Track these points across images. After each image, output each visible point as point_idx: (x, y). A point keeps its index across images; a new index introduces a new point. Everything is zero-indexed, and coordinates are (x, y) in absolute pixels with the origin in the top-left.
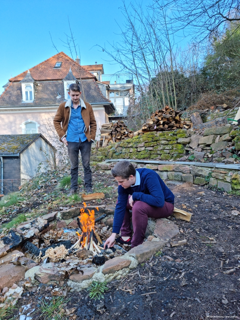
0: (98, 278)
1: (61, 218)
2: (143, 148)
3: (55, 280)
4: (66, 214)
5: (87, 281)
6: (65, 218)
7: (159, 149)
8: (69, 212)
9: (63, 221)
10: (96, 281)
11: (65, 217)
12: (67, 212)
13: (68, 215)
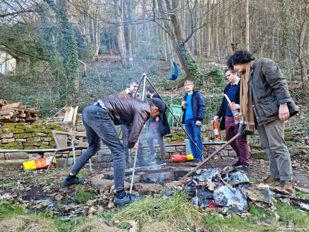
7: (36, 141)
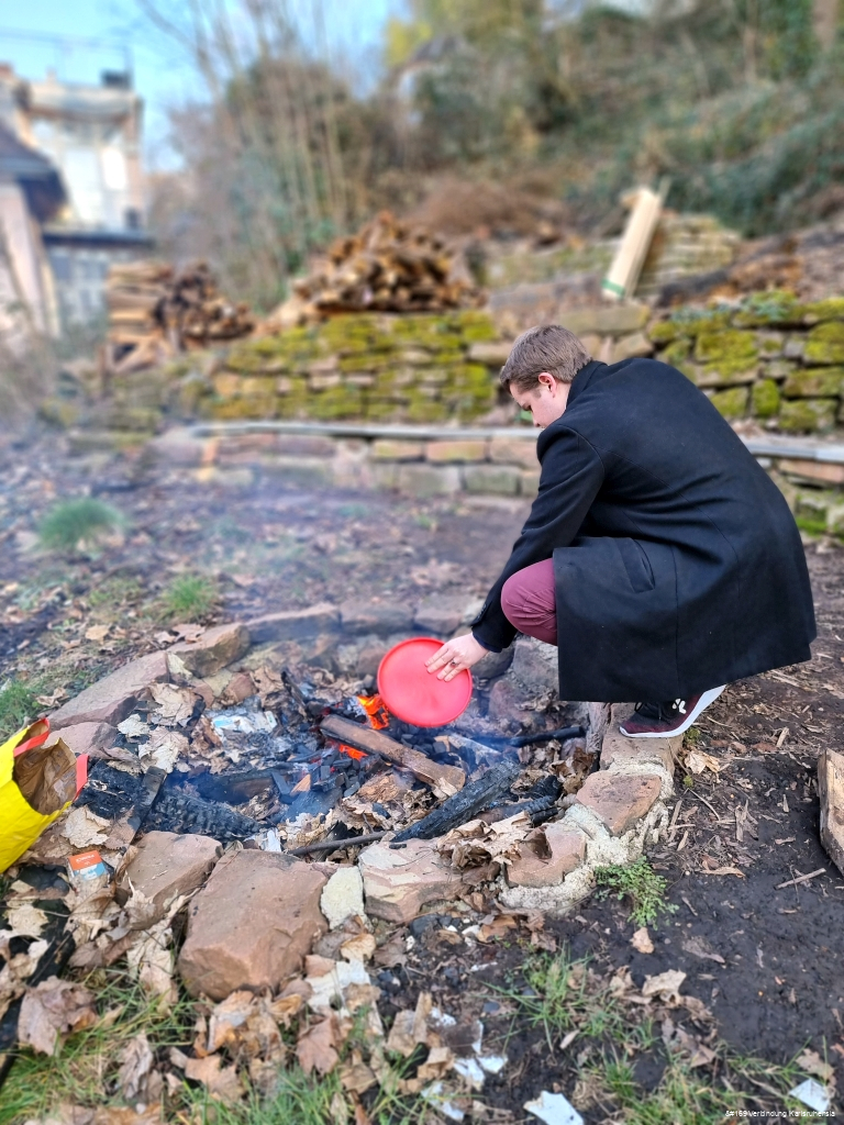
0: (608, 856)
1: (188, 674)
2: (334, 380)
3: (439, 901)
4: (207, 658)
5: (577, 872)
6: (203, 671)
8: (217, 649)
9: (198, 683)
10: (602, 864)
11: (204, 667)
12: (210, 649)
13: (215, 660)
